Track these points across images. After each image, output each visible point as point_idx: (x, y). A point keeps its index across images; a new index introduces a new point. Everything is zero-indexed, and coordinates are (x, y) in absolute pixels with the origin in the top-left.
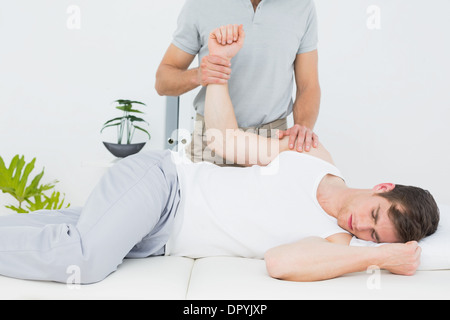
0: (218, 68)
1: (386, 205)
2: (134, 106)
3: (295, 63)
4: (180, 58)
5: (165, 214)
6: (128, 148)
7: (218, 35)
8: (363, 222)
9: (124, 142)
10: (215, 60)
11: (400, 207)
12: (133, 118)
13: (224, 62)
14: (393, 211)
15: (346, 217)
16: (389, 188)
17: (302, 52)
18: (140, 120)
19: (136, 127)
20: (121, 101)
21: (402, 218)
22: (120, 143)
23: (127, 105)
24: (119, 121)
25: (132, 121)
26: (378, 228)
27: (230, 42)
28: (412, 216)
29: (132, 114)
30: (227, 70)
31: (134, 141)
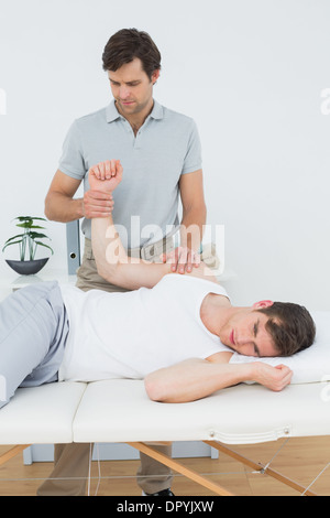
0: (100, 202)
1: (264, 319)
2: (35, 223)
3: (179, 184)
4: (67, 184)
5: (55, 344)
6: (32, 264)
7: (97, 172)
8: (243, 336)
9: (27, 258)
10: (96, 195)
11: (276, 320)
12: (34, 235)
13: (104, 197)
14: (270, 325)
15: (228, 333)
16: (268, 305)
17: (186, 172)
18: (42, 236)
19: (38, 243)
20: (21, 219)
21: (279, 331)
22: (23, 259)
23: (27, 221)
24: (21, 238)
25: (33, 238)
26: (258, 341)
27: (108, 177)
28: (288, 329)
29: (33, 230)
30: (109, 202)
31: (37, 257)
